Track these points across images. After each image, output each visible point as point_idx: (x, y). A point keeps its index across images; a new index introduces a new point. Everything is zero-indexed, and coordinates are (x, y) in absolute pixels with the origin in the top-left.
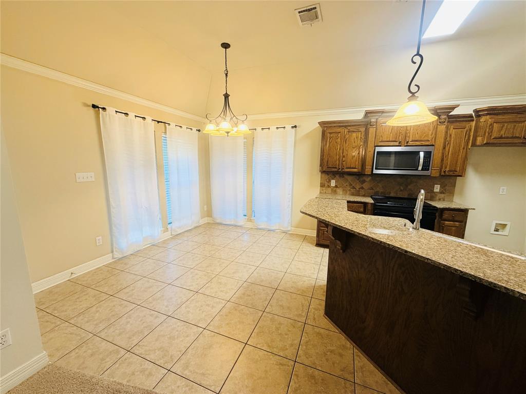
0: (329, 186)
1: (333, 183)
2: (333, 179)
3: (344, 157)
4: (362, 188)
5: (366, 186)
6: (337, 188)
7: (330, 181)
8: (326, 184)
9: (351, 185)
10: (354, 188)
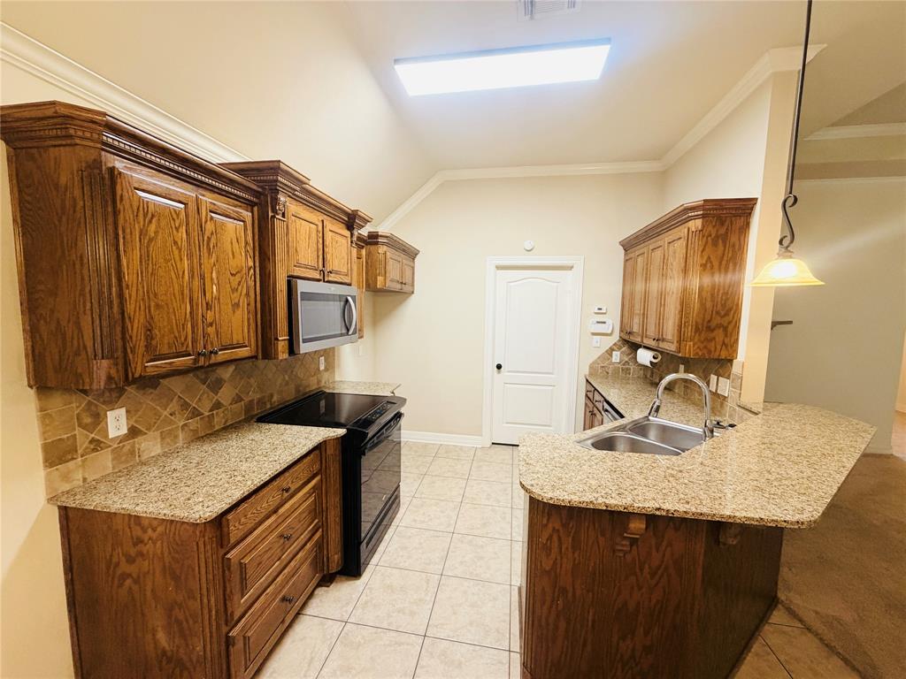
0: (97, 445)
1: (117, 422)
2: (112, 405)
3: (208, 307)
4: (218, 405)
5: (226, 394)
6: (139, 439)
7: (98, 419)
8: (82, 438)
9: (185, 406)
10: (196, 413)
